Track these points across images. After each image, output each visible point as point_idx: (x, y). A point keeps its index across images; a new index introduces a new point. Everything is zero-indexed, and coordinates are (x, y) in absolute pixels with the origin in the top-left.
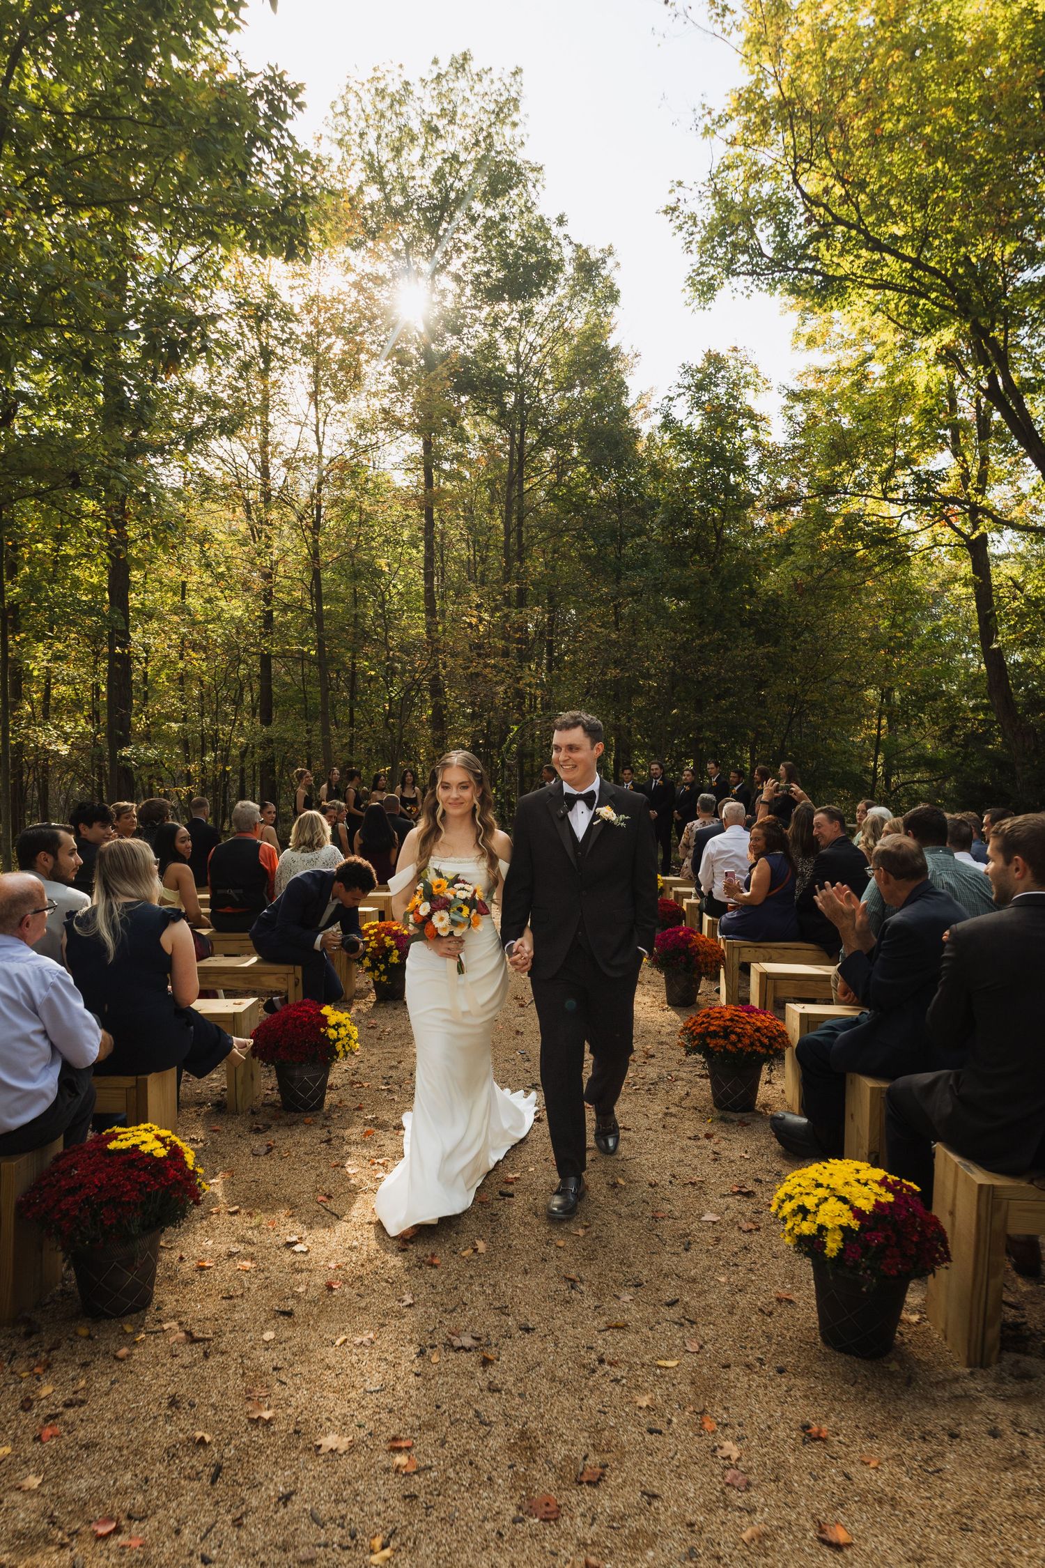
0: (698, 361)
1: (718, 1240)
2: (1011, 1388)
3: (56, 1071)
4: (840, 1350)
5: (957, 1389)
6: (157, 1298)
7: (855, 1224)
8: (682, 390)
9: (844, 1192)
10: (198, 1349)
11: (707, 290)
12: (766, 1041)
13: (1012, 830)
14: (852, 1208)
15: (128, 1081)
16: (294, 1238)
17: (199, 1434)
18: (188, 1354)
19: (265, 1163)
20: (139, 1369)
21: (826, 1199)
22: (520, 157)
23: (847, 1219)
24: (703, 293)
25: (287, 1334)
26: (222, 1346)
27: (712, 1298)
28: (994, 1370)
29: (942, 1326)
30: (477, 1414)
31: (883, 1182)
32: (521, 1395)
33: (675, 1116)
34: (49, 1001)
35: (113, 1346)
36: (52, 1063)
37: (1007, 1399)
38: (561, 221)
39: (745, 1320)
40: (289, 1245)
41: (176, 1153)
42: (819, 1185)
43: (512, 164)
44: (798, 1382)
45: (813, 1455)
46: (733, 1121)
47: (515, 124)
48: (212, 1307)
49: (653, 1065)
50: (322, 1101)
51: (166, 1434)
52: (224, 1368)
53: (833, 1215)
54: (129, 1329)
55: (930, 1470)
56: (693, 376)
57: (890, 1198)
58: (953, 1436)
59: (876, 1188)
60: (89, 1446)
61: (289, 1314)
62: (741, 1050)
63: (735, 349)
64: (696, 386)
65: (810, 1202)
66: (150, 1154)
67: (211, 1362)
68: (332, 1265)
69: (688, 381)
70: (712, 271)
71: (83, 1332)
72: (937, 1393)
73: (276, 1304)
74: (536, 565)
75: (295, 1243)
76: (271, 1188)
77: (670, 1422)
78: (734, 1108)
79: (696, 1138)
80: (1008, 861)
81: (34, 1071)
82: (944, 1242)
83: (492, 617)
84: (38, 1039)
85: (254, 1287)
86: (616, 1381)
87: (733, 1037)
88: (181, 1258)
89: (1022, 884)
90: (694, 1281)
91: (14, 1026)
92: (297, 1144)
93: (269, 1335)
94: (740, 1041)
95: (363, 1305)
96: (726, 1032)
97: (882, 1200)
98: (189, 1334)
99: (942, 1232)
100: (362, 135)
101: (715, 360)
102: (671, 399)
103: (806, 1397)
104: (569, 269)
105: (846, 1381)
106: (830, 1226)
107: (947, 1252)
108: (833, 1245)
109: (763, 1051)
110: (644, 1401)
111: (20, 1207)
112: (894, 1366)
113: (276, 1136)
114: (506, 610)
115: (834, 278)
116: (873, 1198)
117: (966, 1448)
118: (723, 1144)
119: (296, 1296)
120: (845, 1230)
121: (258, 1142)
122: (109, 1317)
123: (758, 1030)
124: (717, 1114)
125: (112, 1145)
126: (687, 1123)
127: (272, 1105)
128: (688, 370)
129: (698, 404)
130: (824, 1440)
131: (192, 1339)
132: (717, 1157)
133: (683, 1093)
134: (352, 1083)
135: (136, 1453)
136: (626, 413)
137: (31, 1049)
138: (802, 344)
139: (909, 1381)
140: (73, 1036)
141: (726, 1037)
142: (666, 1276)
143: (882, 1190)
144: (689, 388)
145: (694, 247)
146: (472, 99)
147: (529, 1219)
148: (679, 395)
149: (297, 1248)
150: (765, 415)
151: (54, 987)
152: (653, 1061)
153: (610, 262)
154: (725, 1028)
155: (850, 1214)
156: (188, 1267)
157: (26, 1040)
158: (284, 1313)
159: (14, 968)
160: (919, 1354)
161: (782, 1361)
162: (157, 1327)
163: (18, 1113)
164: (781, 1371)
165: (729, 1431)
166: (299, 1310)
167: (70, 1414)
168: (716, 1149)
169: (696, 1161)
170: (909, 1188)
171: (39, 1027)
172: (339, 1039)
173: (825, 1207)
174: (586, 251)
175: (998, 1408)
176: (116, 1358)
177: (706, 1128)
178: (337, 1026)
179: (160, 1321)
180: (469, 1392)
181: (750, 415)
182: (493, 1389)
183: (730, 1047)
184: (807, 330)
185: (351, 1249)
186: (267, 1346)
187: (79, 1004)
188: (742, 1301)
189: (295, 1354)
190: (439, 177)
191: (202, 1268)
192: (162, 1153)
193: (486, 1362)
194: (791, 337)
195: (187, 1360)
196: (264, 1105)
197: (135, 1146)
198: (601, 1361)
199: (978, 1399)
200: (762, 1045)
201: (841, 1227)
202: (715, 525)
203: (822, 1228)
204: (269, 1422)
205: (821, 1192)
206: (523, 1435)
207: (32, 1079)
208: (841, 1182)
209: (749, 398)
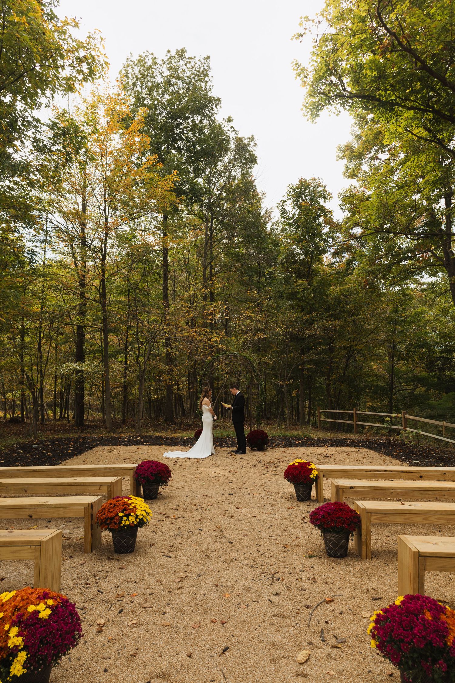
0: (296, 184)
22: (210, 95)
38: (229, 120)
56: (294, 191)
63: (314, 178)
64: (296, 195)
69: (292, 193)
101: (304, 183)
102: (284, 201)
128: (292, 188)
129: (297, 204)
144: (293, 195)
146: (186, 70)
148: (288, 200)
150: (330, 210)
153: (252, 143)
174: (241, 137)
181: (323, 209)
209: (322, 202)
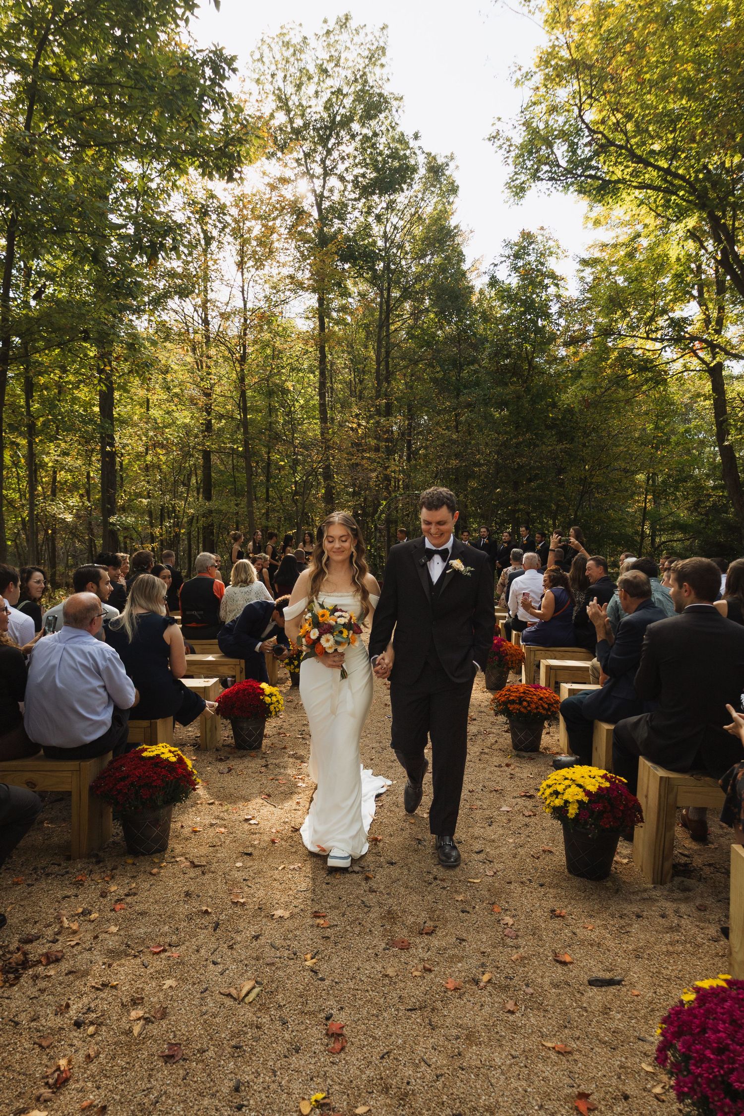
0: (516, 238)
1: (509, 821)
2: (677, 895)
3: (110, 711)
4: (578, 875)
5: (645, 895)
6: (170, 847)
7: (586, 799)
8: (504, 259)
9: (581, 782)
10: (198, 871)
11: (520, 191)
12: (546, 706)
13: (682, 568)
14: (585, 790)
15: (145, 723)
16: (250, 817)
17: (204, 908)
18: (192, 873)
19: (228, 778)
20: (164, 879)
21: (570, 786)
22: (387, 90)
23: (582, 796)
24: (517, 194)
25: (249, 864)
26: (212, 869)
27: (503, 850)
28: (668, 885)
29: (640, 864)
30: (363, 902)
31: (604, 777)
32: (388, 894)
33: (487, 754)
34: (107, 668)
35: (148, 869)
36: (108, 706)
37: (674, 901)
38: (416, 137)
39: (523, 861)
40: (247, 820)
41: (181, 760)
42: (566, 779)
43: (380, 95)
44: (551, 890)
45: (556, 924)
46: (524, 757)
47: (382, 66)
48: (204, 850)
49: (475, 725)
50: (261, 743)
51: (184, 909)
52: (215, 879)
53: (574, 794)
54: (157, 861)
55: (623, 931)
56: (511, 248)
57: (608, 784)
58: (638, 916)
59: (600, 780)
60: (143, 914)
61: (250, 854)
62: (530, 712)
63: (542, 228)
64: (514, 256)
65: (560, 788)
66: (167, 760)
67: (207, 876)
68: (274, 830)
69: (508, 252)
70: (523, 178)
71: (130, 861)
72: (633, 897)
73: (241, 849)
74: (399, 385)
75: (250, 819)
76: (232, 791)
77: (474, 908)
78: (526, 750)
79: (500, 766)
80: (681, 587)
81: (99, 709)
82: (640, 811)
83: (368, 423)
84: (101, 691)
85: (227, 842)
86: (444, 888)
87: (525, 703)
88: (182, 827)
89: (689, 600)
90: (493, 841)
91: (88, 682)
92: (246, 768)
93: (239, 864)
94: (529, 706)
95: (294, 850)
96: (521, 700)
97: (603, 786)
98: (192, 862)
99: (639, 806)
100: (273, 75)
101: (527, 236)
102: (496, 265)
103: (555, 897)
104: (422, 171)
105: (579, 890)
106: (571, 800)
107: (642, 817)
108: (572, 811)
109: (544, 712)
110: (460, 898)
111: (91, 788)
112: (609, 884)
113: (233, 763)
114: (377, 418)
115: (610, 182)
116: (597, 785)
117: (645, 922)
118: (517, 769)
119: (252, 846)
120: (580, 802)
121: (222, 767)
122: (143, 854)
123: (541, 699)
124: (515, 752)
125: (145, 754)
126: (495, 758)
127: (228, 746)
128: (508, 244)
129: (516, 269)
130: (563, 917)
131: (194, 865)
132: (512, 776)
133: (493, 741)
134: (279, 734)
135: (169, 917)
136: (463, 274)
137: (98, 696)
138: (590, 225)
139: (617, 891)
140: (121, 690)
141: (520, 703)
142: (476, 838)
143: (603, 781)
144: (509, 257)
145: (510, 161)
146: (352, 47)
147: (393, 808)
148: (502, 262)
149: (252, 822)
150: (564, 276)
151: (110, 660)
152: (475, 722)
153: (452, 165)
154: (520, 698)
155: (584, 794)
156: (187, 831)
157: (94, 691)
158: (247, 854)
159: (87, 648)
160: (625, 878)
161: (542, 881)
162: (173, 860)
163: (90, 734)
164: (542, 885)
165: (508, 913)
166: (256, 853)
167: (129, 899)
168: (512, 772)
169: (499, 779)
170: (620, 781)
171: (102, 683)
172: (272, 704)
173: (569, 790)
174: (434, 158)
175: (668, 904)
176: (151, 874)
177: (507, 761)
178: (271, 695)
179: (174, 857)
180: (358, 892)
181: (553, 276)
182: (372, 891)
183: (522, 710)
184: (593, 215)
185: (285, 823)
186: (238, 868)
187: (123, 671)
188: (522, 851)
189: (255, 874)
190: (328, 106)
191: (195, 832)
192: (174, 759)
193: (367, 879)
194: (582, 220)
195: (192, 875)
196: (223, 746)
197: (158, 755)
198: (435, 879)
199: (657, 901)
200: (544, 708)
201: (578, 801)
202: (527, 356)
203: (566, 802)
204: (243, 904)
205: (567, 782)
206: (389, 912)
207: (98, 714)
208: (579, 776)
209: (552, 264)
